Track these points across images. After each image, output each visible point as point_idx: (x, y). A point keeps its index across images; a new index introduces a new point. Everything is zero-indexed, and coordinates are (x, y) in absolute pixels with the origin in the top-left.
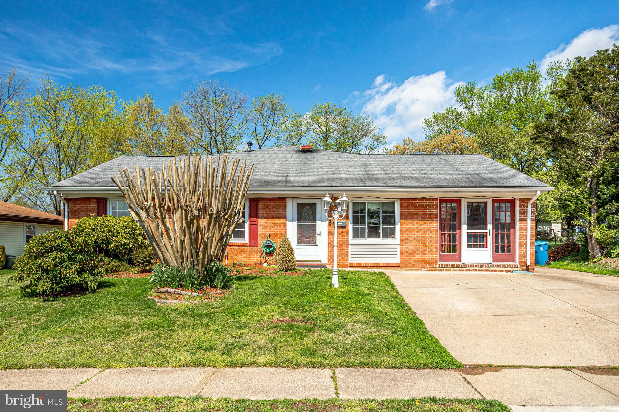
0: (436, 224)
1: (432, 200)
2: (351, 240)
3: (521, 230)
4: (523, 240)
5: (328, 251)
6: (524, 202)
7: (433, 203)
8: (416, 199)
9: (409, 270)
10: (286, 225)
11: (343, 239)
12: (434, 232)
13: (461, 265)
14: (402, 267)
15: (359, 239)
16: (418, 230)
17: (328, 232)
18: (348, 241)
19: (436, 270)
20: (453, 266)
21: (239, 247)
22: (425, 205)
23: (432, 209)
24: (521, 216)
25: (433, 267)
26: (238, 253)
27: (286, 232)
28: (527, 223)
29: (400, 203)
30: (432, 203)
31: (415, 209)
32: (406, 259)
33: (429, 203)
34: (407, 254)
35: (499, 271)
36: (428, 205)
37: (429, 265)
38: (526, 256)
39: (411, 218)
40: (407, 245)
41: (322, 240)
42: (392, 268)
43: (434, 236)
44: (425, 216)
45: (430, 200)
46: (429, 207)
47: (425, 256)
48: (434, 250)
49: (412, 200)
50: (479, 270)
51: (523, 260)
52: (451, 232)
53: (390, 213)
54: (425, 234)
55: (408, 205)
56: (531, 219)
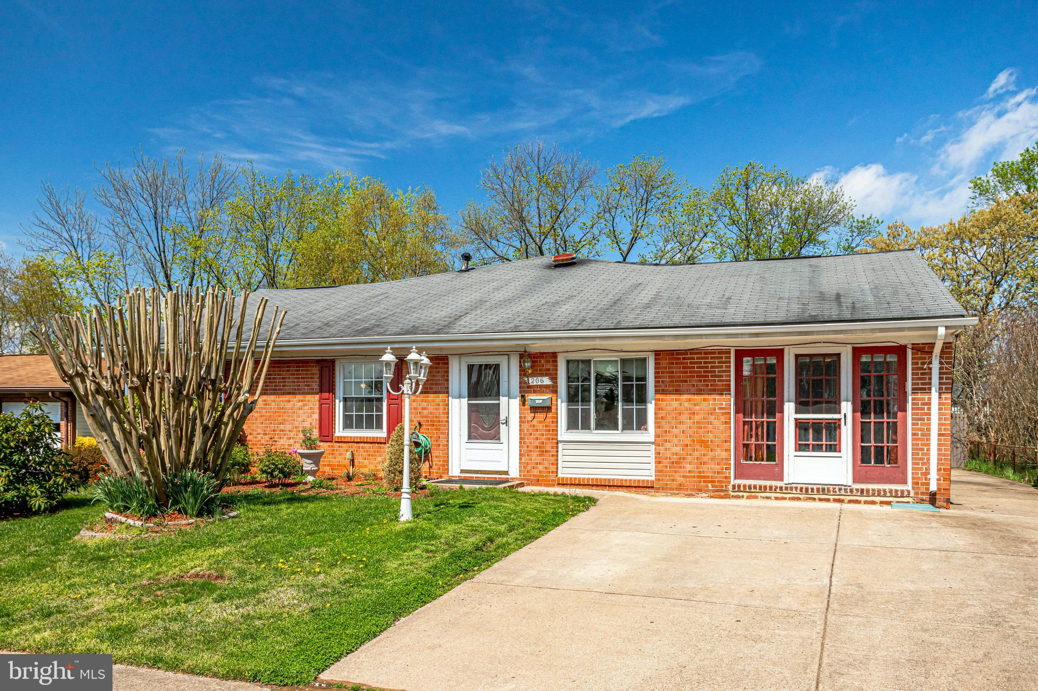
0: (729, 401)
1: (719, 353)
2: (563, 433)
3: (917, 414)
4: (922, 435)
5: (520, 455)
6: (923, 352)
7: (721, 358)
8: (685, 352)
9: (672, 494)
10: (448, 405)
11: (546, 430)
12: (723, 419)
13: (781, 488)
14: (658, 489)
15: (580, 431)
16: (690, 414)
17: (520, 417)
18: (557, 435)
19: (727, 497)
20: (763, 489)
21: (371, 445)
22: (705, 363)
23: (719, 372)
24: (918, 384)
25: (722, 491)
26: (369, 455)
27: (448, 417)
28: (930, 399)
29: (656, 359)
30: (717, 358)
31: (683, 372)
32: (667, 472)
33: (712, 358)
34: (669, 463)
35: (866, 502)
36: (710, 363)
37: (713, 486)
38: (927, 473)
39: (677, 390)
40: (668, 445)
41: (511, 432)
42: (637, 489)
43: (722, 427)
44: (703, 385)
45: (715, 353)
46: (712, 367)
47: (704, 468)
48: (724, 455)
49: (677, 354)
50: (820, 500)
51: (921, 482)
52: (765, 419)
53: (638, 379)
54: (704, 423)
55: (670, 363)
56: (940, 389)
